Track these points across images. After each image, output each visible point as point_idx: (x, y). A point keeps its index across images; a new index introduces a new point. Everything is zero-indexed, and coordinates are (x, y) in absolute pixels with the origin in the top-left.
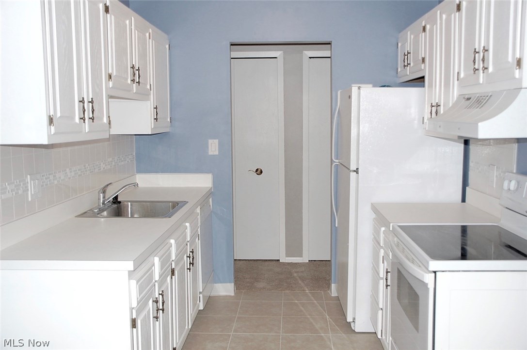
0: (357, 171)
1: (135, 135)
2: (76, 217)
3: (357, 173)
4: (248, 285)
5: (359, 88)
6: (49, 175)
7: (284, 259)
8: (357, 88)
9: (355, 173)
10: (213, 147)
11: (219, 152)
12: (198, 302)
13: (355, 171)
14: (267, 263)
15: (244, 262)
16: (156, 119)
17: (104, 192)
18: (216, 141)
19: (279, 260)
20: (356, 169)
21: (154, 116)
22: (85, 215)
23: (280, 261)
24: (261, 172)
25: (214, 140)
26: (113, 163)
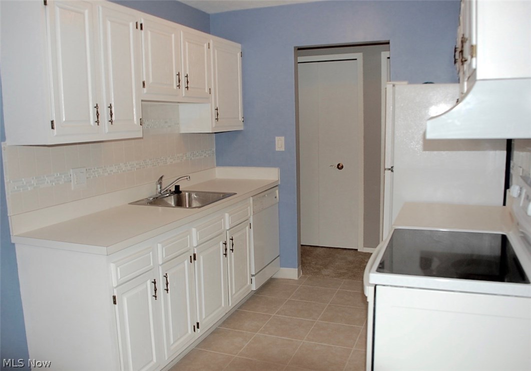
0: (391, 169)
1: (215, 133)
2: (129, 204)
3: (392, 171)
4: (316, 270)
5: (394, 86)
6: (97, 168)
7: (362, 249)
8: (392, 85)
9: (390, 171)
10: (280, 144)
11: (285, 148)
12: (249, 283)
13: (389, 169)
14: (345, 251)
15: (325, 249)
16: (217, 119)
17: (160, 183)
18: (283, 138)
19: (357, 250)
20: (390, 167)
21: (214, 117)
22: (138, 203)
23: (359, 250)
24: (342, 167)
25: (280, 137)
26: (185, 158)
